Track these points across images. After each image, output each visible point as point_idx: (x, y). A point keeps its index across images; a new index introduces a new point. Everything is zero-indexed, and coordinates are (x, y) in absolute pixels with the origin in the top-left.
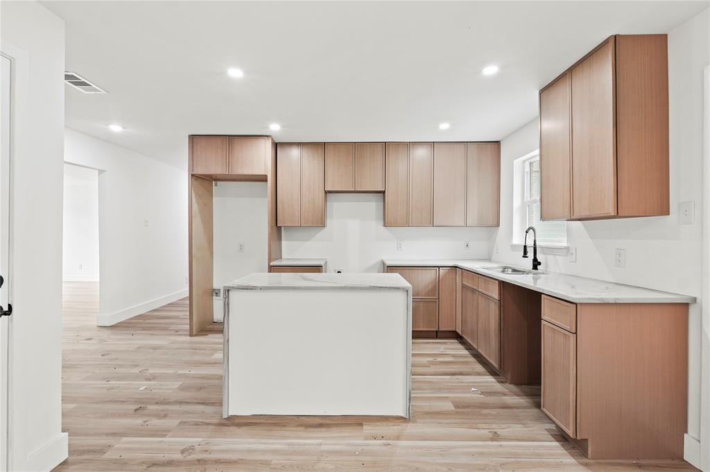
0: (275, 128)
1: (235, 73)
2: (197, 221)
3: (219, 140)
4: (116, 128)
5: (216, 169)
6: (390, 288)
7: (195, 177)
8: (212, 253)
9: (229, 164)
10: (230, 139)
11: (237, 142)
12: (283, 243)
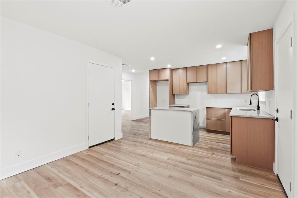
0: (169, 66)
1: (153, 59)
2: (152, 93)
3: (156, 71)
4: (133, 71)
5: (156, 79)
6: (187, 111)
7: (151, 81)
8: (156, 102)
9: (158, 77)
10: (159, 70)
11: (161, 71)
12: (176, 99)
